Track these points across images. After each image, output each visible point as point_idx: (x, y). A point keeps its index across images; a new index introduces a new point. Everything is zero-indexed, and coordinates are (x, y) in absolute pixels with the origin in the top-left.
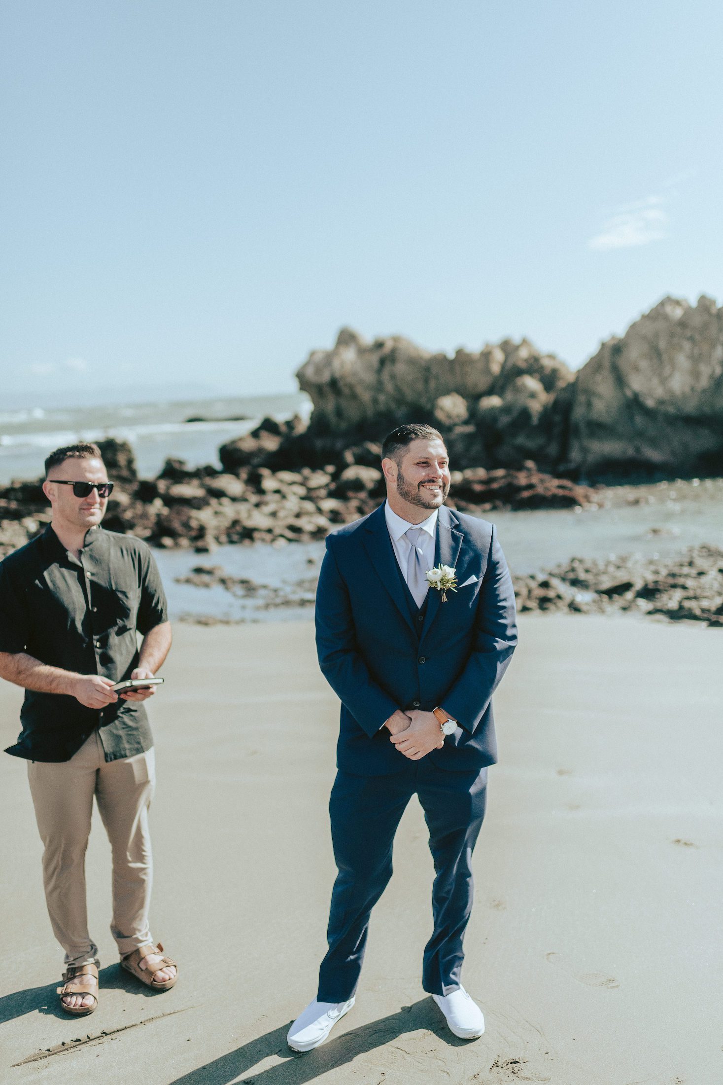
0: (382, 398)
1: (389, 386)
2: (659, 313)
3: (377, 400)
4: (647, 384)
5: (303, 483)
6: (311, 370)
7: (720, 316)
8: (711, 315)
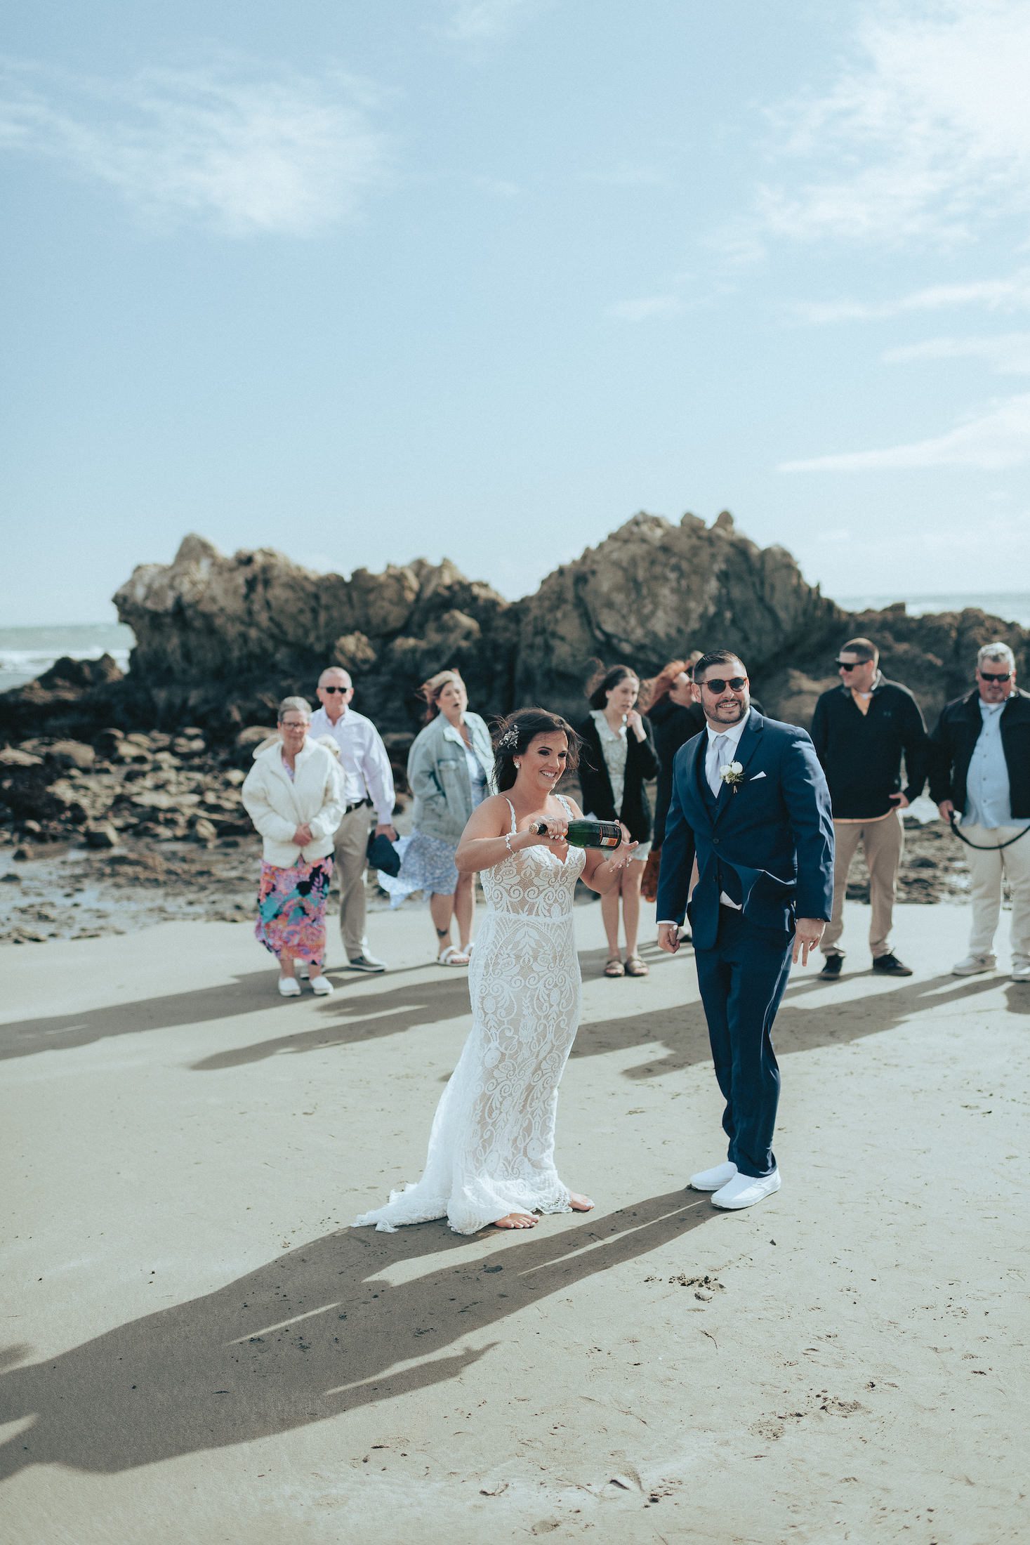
0: (253, 633)
1: (263, 618)
2: (632, 533)
3: (244, 637)
4: (623, 624)
5: (171, 749)
6: (140, 592)
7: (711, 539)
8: (700, 538)
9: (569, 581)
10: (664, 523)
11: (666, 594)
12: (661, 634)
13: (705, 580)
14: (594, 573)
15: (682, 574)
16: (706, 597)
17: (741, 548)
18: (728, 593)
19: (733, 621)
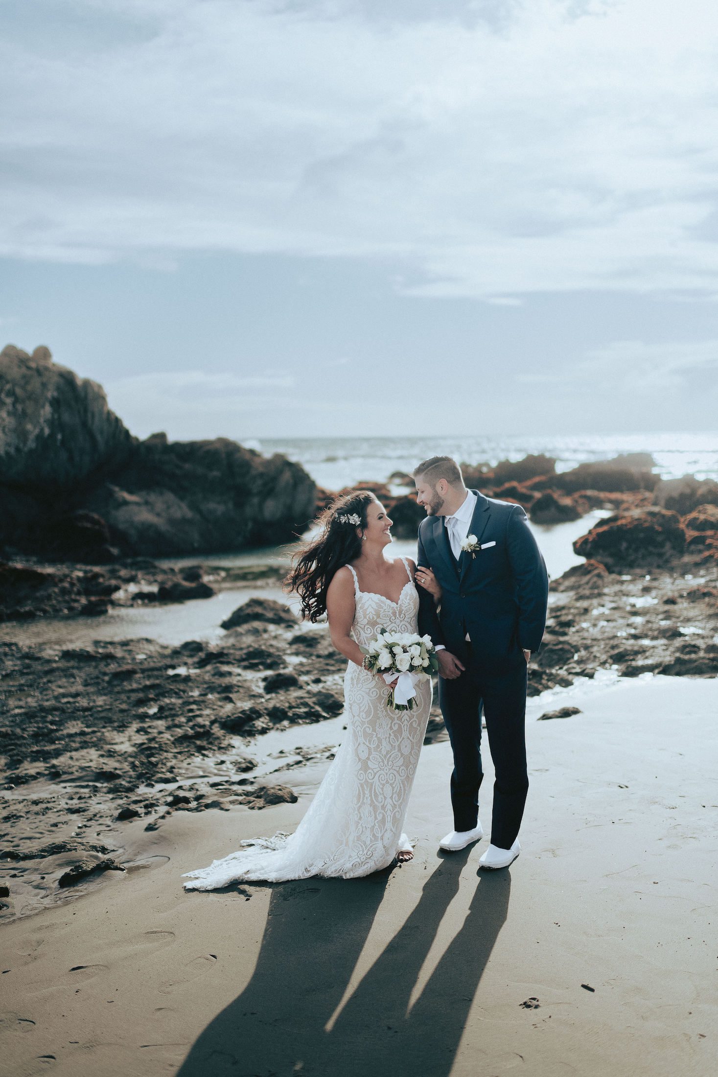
7: (37, 368)
8: (29, 368)
13: (39, 406)
15: (17, 400)
16: (42, 420)
17: (68, 379)
18: (59, 418)
19: (63, 441)
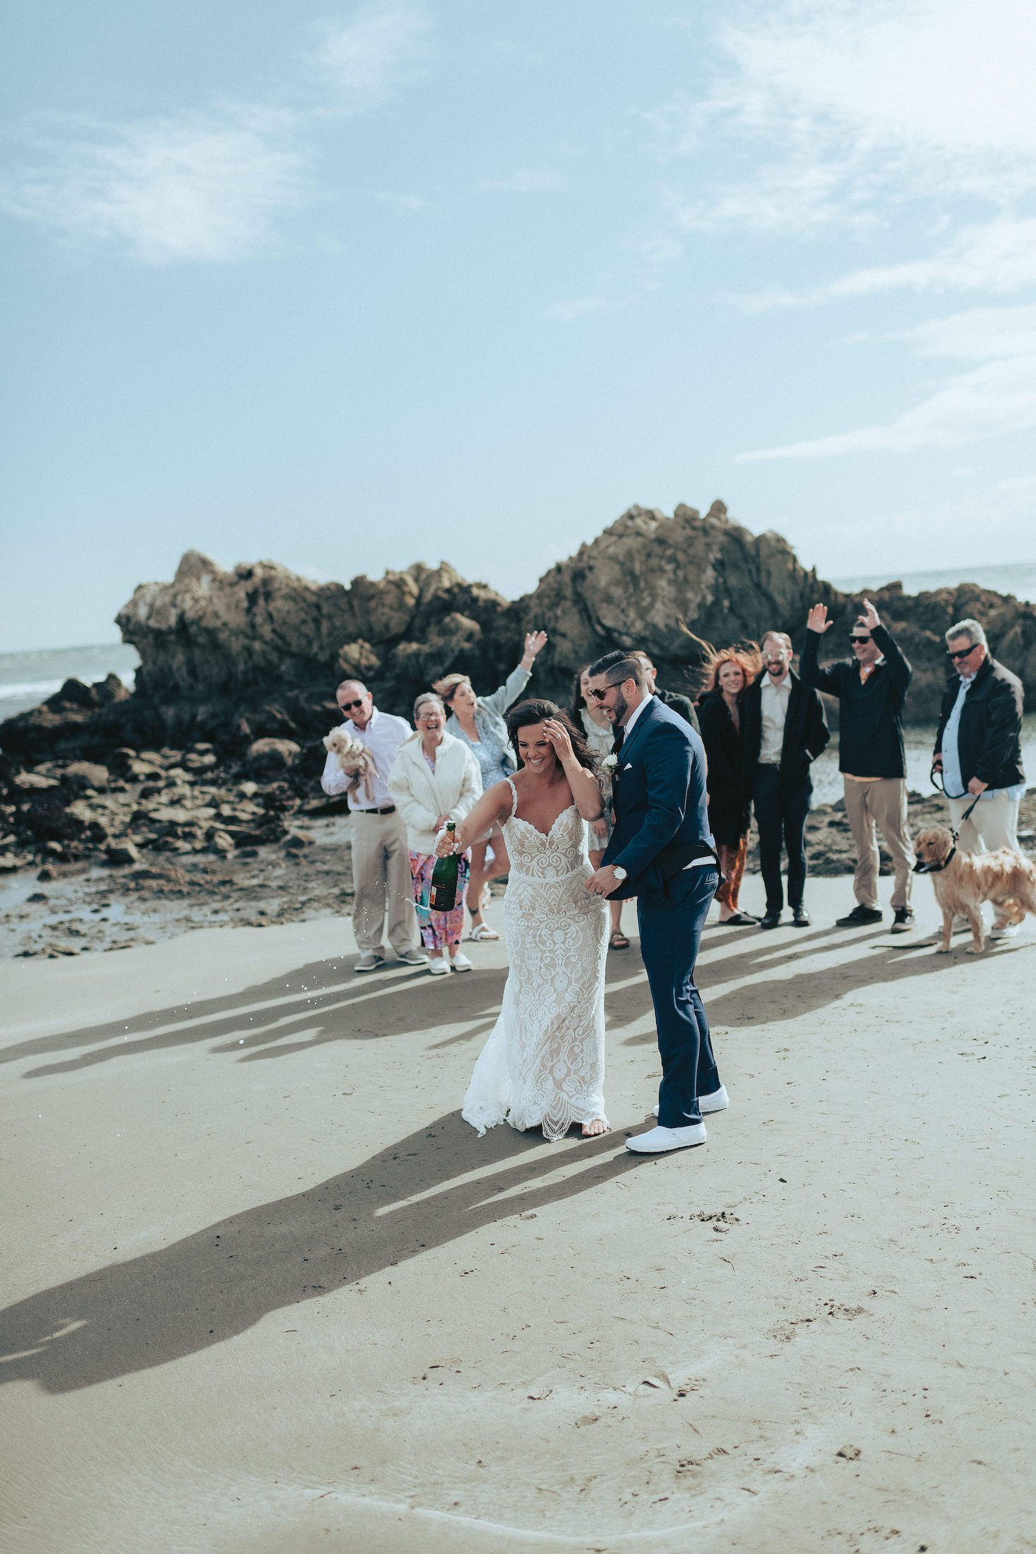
2: (626, 527)
3: (248, 650)
4: (622, 617)
5: (183, 765)
6: (143, 612)
7: (705, 529)
8: (694, 528)
9: (567, 578)
10: (658, 515)
11: (663, 586)
12: (661, 625)
13: (701, 570)
14: (591, 568)
15: (678, 566)
17: (736, 536)
18: (725, 582)
19: (731, 609)
